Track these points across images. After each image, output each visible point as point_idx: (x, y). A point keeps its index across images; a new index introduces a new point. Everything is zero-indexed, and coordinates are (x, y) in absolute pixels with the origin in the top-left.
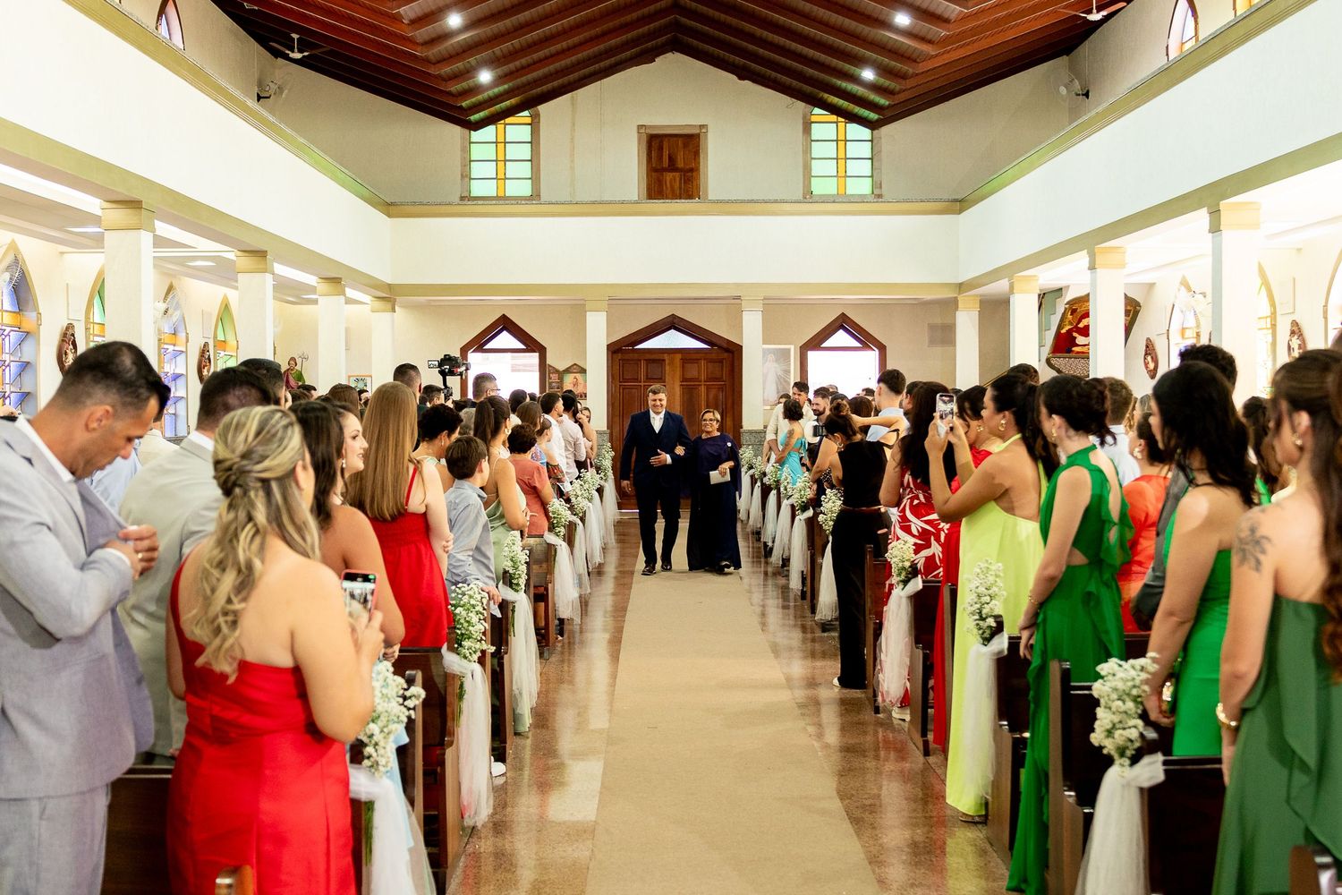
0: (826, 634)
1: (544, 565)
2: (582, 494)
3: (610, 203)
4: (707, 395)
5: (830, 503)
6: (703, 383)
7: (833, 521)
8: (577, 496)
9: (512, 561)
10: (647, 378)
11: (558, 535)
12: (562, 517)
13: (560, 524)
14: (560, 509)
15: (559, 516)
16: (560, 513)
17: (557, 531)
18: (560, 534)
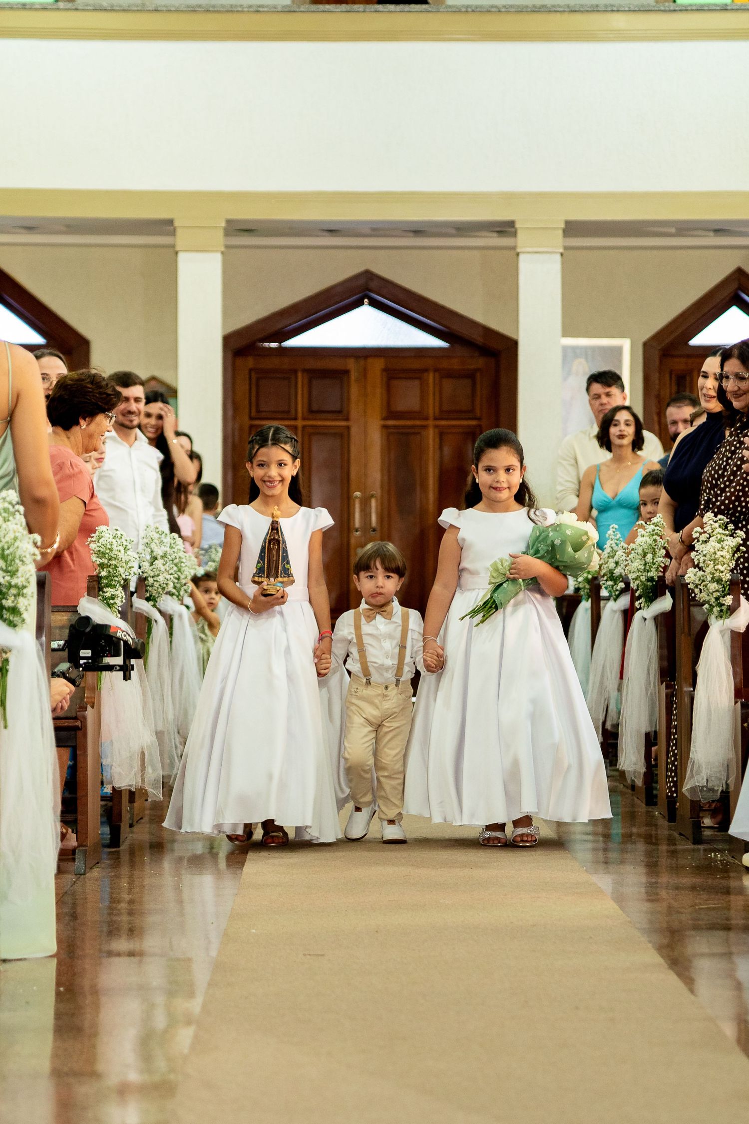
3: (231, 10)
4: (441, 448)
5: (713, 542)
6: (431, 422)
7: (719, 581)
9: (4, 558)
10: (311, 411)
11: (110, 606)
12: (118, 565)
13: (116, 581)
14: (115, 547)
15: (113, 562)
16: (115, 556)
17: (108, 595)
18: (115, 603)
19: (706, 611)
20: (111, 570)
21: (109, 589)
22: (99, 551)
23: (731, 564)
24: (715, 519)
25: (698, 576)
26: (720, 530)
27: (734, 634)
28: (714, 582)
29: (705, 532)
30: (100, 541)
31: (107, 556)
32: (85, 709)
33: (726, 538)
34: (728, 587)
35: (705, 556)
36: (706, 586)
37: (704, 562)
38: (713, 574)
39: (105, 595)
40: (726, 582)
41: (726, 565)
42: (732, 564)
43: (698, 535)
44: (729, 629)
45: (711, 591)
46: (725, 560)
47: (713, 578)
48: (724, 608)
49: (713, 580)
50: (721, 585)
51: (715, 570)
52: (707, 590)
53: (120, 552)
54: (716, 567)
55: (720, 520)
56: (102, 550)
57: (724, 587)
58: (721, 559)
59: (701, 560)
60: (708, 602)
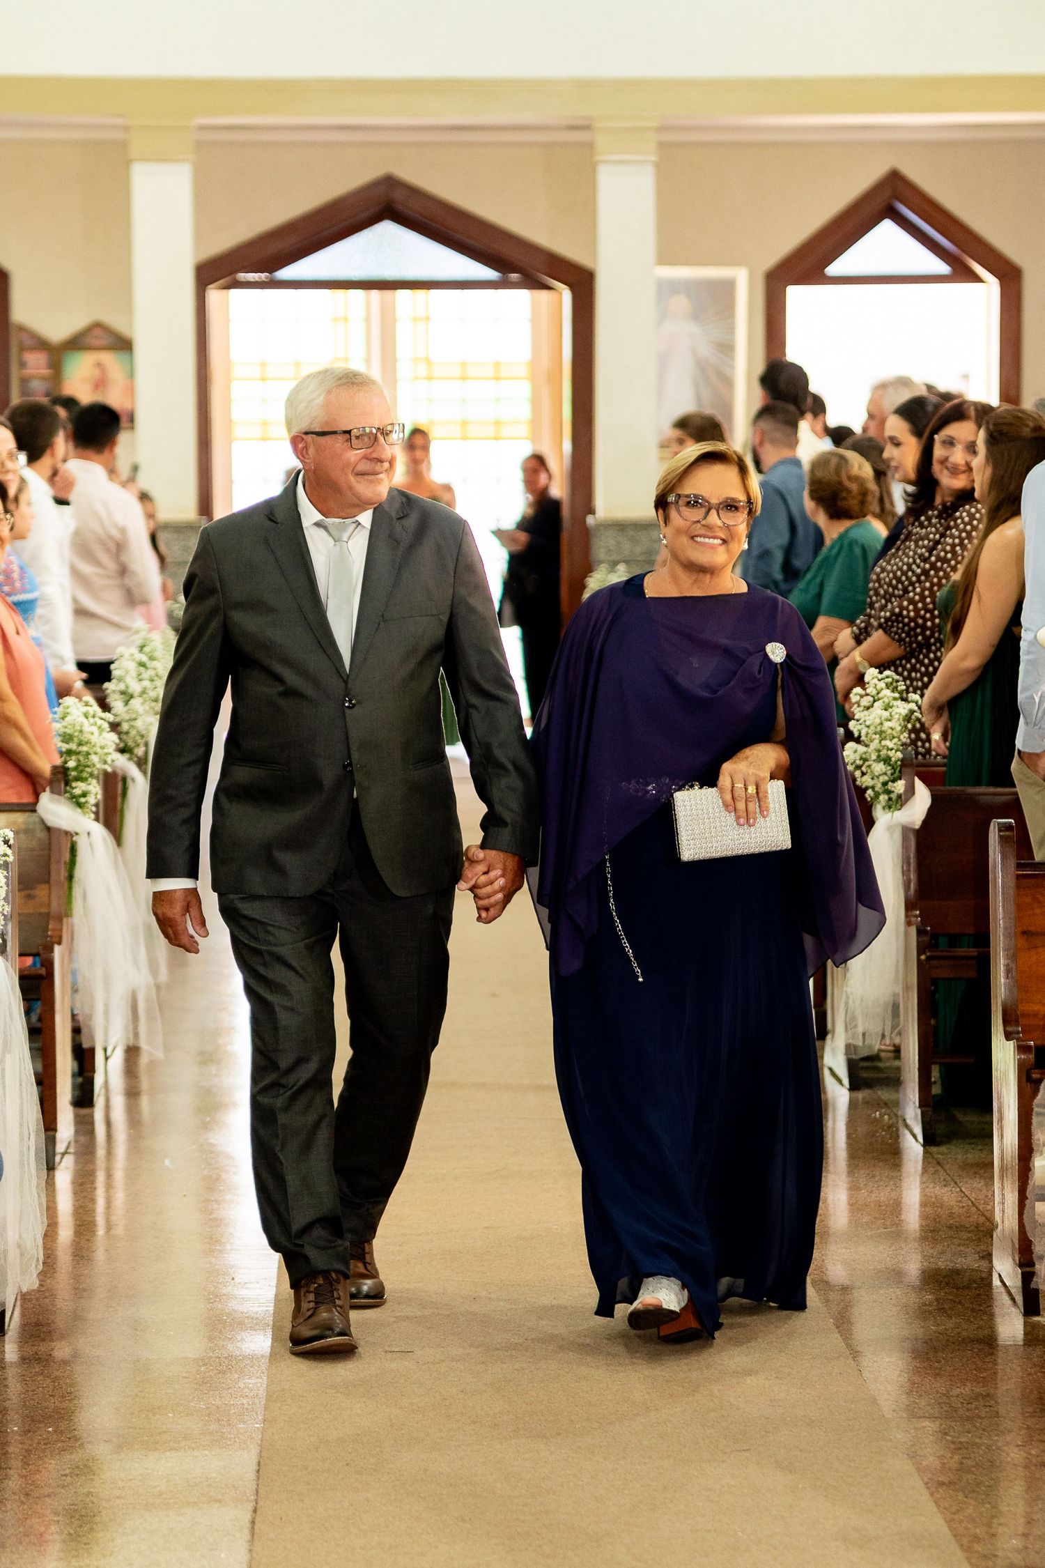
0: (860, 1095)
1: (41, 892)
2: (144, 692)
7: (887, 760)
8: (127, 696)
11: (80, 805)
12: (91, 751)
13: (87, 772)
14: (87, 728)
15: (84, 749)
16: (86, 740)
17: (77, 792)
18: (86, 802)
19: (869, 799)
20: (81, 758)
21: (79, 784)
22: (65, 733)
23: (902, 737)
24: (880, 676)
25: (859, 752)
26: (887, 693)
27: (906, 830)
28: (880, 762)
29: (867, 695)
30: (66, 719)
31: (75, 739)
32: (52, 950)
33: (895, 703)
34: (898, 769)
35: (868, 727)
36: (869, 766)
37: (867, 734)
38: (879, 751)
39: (74, 791)
40: (896, 762)
41: (896, 740)
42: (904, 737)
43: (858, 697)
44: (899, 824)
45: (877, 774)
46: (894, 733)
47: (879, 756)
48: (894, 796)
49: (879, 759)
50: (890, 765)
51: (884, 746)
52: (871, 772)
53: (92, 734)
54: (884, 743)
55: (887, 677)
56: (68, 731)
57: (893, 768)
58: (890, 731)
59: (863, 733)
60: (873, 788)
